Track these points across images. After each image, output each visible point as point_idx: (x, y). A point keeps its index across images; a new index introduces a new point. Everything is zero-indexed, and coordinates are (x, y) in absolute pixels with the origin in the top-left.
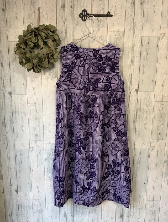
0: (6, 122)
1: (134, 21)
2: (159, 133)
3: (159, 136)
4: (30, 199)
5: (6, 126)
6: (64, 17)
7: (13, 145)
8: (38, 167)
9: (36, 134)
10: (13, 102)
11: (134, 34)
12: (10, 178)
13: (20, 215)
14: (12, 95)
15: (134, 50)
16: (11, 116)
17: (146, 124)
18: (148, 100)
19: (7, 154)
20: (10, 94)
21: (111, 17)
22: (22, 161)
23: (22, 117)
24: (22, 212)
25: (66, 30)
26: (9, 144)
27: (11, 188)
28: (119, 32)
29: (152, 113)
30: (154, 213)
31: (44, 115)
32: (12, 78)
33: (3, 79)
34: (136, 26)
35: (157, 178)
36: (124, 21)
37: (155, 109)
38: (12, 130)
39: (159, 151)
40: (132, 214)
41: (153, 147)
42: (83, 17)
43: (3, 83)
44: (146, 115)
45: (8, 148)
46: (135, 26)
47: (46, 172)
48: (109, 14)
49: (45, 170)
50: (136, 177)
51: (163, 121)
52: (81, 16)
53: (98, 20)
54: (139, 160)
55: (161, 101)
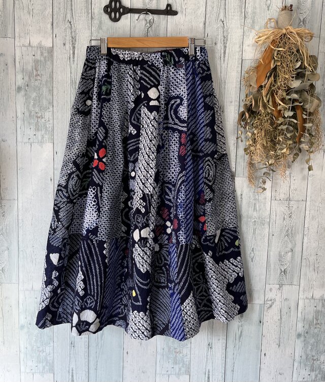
1: (224, 26)
2: (283, 270)
3: (284, 278)
6: (69, 12)
8: (4, 344)
9: (1, 269)
11: (224, 53)
15: (226, 86)
17: (253, 249)
18: (257, 196)
21: (175, 16)
25: (73, 39)
29: (266, 226)
31: (20, 225)
34: (229, 36)
35: (281, 372)
36: (202, 25)
37: (273, 217)
39: (285, 311)
41: (270, 303)
42: (113, 14)
44: (255, 230)
46: (227, 36)
47: (22, 356)
48: (169, 9)
49: (20, 351)
50: (233, 371)
51: (292, 243)
52: (108, 10)
53: (146, 20)
54: (240, 331)
55: (287, 199)
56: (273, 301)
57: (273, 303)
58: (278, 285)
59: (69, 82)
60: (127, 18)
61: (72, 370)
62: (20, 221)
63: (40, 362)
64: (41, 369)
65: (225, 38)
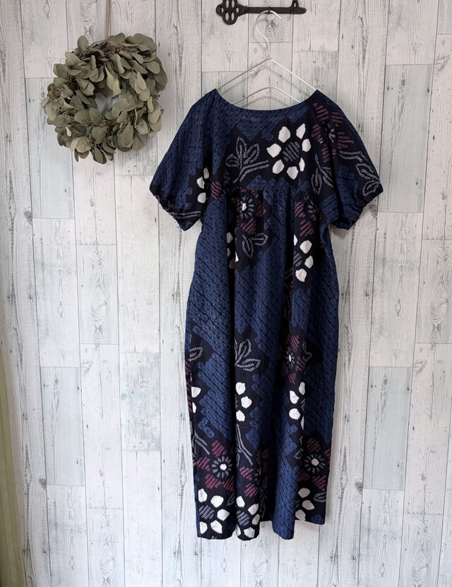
0: (16, 292)
1: (363, 25)
2: (436, 325)
3: (438, 335)
4: (80, 506)
5: (17, 303)
6: (174, 15)
7: (36, 354)
8: (102, 416)
9: (98, 327)
10: (37, 238)
11: (364, 58)
12: (27, 447)
13: (53, 550)
14: (33, 220)
15: (366, 100)
16: (30, 277)
17: (399, 300)
18: (404, 236)
19: (20, 380)
20: (29, 216)
21: (302, 15)
22: (58, 401)
23: (61, 280)
24: (56, 542)
25: (180, 48)
26: (23, 353)
27: (29, 475)
28: (323, 52)
29: (416, 271)
30: (425, 549)
31: (120, 275)
32: (34, 174)
33: (11, 177)
34: (369, 38)
35: (433, 449)
36: (336, 24)
37: (424, 260)
38: (32, 314)
39: (438, 375)
40: (363, 552)
41: (420, 365)
42: (227, 15)
43: (11, 188)
44: (401, 277)
45: (21, 364)
46: (367, 37)
47: (124, 431)
48: (295, 6)
49: (121, 425)
50: (374, 448)
51: (447, 292)
52: (221, 10)
53: (267, 21)
54: (383, 400)
55: (442, 237)
56: (424, 363)
57: (424, 366)
58: (430, 345)
59: (176, 100)
60: (244, 20)
61: (183, 447)
62: (120, 270)
63: (144, 438)
64: (146, 447)
65: (364, 40)
